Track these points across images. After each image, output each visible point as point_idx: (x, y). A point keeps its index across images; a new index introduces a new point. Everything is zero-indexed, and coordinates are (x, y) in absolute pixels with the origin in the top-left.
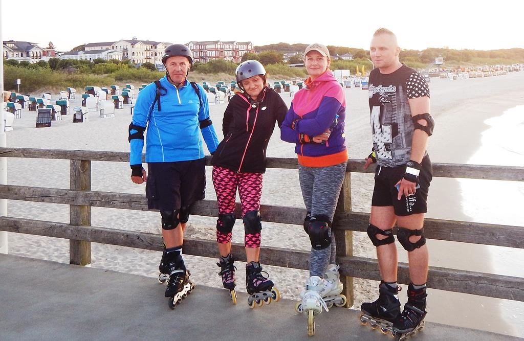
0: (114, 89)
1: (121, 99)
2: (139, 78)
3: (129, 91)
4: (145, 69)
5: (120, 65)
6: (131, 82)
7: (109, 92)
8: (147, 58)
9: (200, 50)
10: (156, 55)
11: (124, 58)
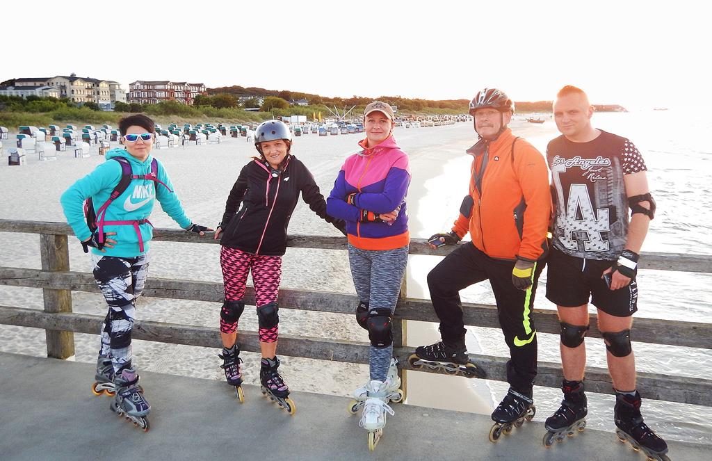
0: (53, 130)
1: (63, 140)
2: (81, 119)
3: (71, 132)
4: (87, 109)
5: (58, 103)
6: (72, 123)
7: (48, 132)
8: (89, 96)
9: (148, 90)
10: (98, 93)
11: (62, 96)
